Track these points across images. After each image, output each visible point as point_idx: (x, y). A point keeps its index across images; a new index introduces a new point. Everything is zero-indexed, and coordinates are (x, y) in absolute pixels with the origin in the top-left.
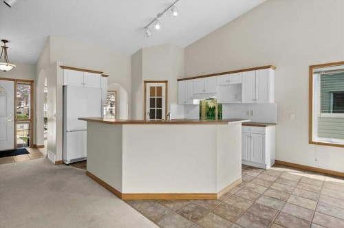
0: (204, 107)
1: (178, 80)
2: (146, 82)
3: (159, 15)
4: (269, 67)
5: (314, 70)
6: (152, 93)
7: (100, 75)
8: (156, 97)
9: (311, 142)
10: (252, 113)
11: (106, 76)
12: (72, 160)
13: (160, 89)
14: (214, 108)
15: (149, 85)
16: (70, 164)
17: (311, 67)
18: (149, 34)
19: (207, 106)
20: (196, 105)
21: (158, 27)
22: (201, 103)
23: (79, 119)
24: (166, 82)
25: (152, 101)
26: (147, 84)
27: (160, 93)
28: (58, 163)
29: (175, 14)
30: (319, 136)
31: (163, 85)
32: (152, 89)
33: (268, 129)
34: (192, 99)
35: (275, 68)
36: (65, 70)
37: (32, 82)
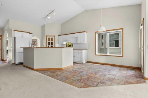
0: (67, 45)
1: (59, 35)
2: (47, 36)
3: (49, 14)
4: (84, 32)
5: (97, 33)
6: (49, 40)
7: (29, 33)
8: (50, 41)
9: (96, 55)
10: (81, 46)
11: (32, 34)
12: (18, 63)
13: (52, 39)
14: (71, 45)
15: (48, 37)
16: (18, 64)
17: (96, 32)
18: (47, 20)
19: (68, 45)
20: (65, 44)
21: (49, 18)
22: (66, 43)
23: (21, 48)
24: (54, 36)
25: (49, 43)
26: (47, 37)
27: (52, 40)
28: (13, 64)
29: (54, 14)
30: (98, 53)
31: (53, 37)
32: (49, 39)
33: (83, 51)
34: (63, 42)
35: (87, 32)
36: (16, 32)
37: (2, 35)
